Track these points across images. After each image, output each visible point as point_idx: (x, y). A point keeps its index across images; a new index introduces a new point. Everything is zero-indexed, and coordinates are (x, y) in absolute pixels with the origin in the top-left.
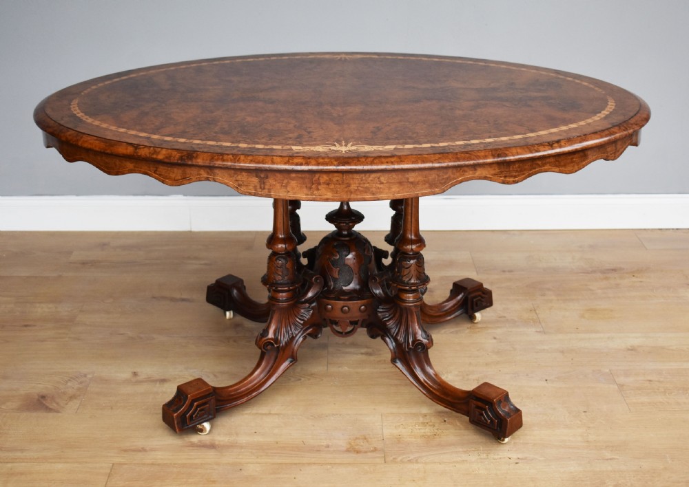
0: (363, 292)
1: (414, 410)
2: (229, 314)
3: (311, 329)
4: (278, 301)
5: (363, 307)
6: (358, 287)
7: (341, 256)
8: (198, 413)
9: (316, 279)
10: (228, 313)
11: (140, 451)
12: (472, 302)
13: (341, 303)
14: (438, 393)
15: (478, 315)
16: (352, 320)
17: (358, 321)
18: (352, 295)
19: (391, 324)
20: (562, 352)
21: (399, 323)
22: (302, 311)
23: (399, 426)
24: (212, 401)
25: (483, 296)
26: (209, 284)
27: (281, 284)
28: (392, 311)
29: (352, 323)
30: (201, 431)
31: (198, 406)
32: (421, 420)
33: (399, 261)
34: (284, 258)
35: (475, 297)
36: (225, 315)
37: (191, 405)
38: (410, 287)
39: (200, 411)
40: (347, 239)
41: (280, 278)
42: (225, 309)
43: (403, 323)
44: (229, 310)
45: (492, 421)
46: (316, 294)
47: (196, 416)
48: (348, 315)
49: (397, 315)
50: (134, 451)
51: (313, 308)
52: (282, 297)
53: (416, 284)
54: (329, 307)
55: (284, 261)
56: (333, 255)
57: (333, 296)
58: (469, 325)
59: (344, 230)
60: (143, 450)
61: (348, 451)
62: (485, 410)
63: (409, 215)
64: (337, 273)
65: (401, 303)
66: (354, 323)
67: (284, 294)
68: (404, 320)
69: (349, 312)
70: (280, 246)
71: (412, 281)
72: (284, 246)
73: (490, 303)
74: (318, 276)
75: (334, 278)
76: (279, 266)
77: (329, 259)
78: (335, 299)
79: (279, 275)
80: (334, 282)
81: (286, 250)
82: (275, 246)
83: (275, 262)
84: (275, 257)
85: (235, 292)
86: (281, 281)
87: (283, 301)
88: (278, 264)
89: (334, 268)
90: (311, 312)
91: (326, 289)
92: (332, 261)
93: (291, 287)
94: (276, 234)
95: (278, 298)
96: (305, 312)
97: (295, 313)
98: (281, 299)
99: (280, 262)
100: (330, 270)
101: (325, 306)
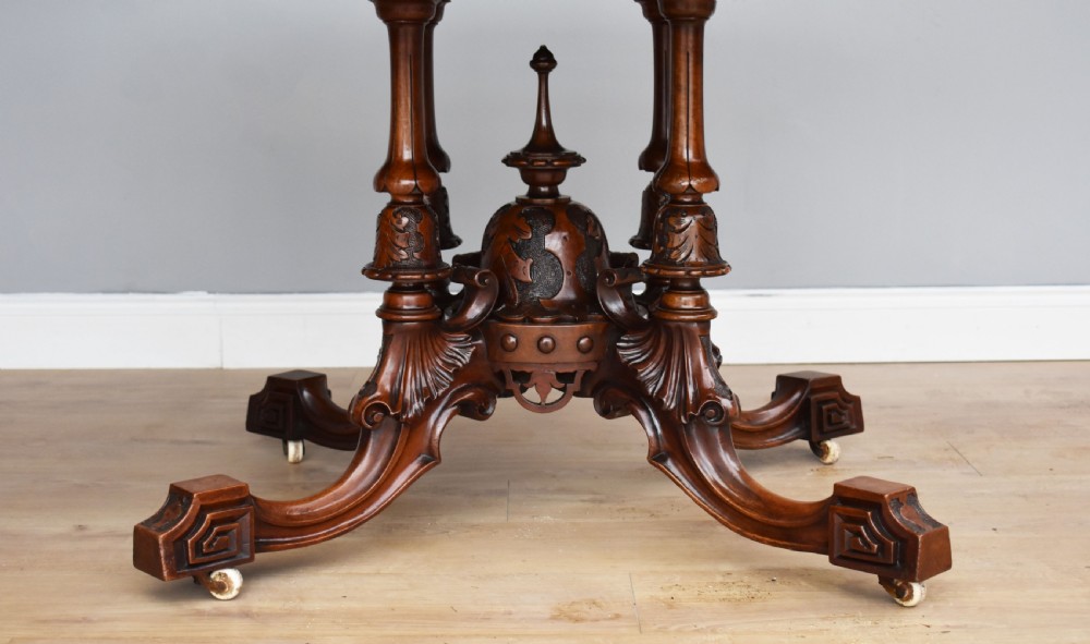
0: (584, 306)
1: (704, 567)
2: (294, 450)
3: (471, 394)
4: (400, 311)
5: (583, 342)
6: (572, 295)
7: (536, 235)
8: (214, 539)
9: (481, 278)
10: (292, 446)
11: (79, 622)
12: (820, 410)
13: (536, 329)
14: (755, 515)
15: (833, 445)
16: (562, 370)
17: (575, 372)
18: (563, 313)
19: (648, 372)
20: (1025, 496)
21: (666, 367)
22: (451, 346)
23: (670, 587)
24: (247, 517)
25: (845, 404)
26: (254, 392)
27: (406, 268)
28: (649, 343)
29: (562, 377)
30: (221, 588)
31: (213, 523)
32: (719, 579)
33: (662, 220)
34: (411, 211)
35: (826, 401)
36: (286, 452)
37: (199, 518)
38: (688, 273)
39: (218, 534)
40: (549, 201)
41: (404, 254)
42: (286, 436)
43: (674, 366)
44: (296, 439)
45: (883, 546)
46: (488, 308)
47: (210, 545)
48: (553, 357)
49: (661, 351)
50: (66, 621)
51: (476, 345)
52: (408, 303)
53: (701, 265)
54: (513, 340)
55: (412, 220)
56: (521, 232)
57: (518, 317)
58: (816, 466)
59: (544, 185)
60: (86, 620)
61: (554, 618)
62: (866, 523)
63: (683, 110)
64: (528, 270)
65: (668, 316)
66: (564, 378)
67: (413, 297)
68: (675, 360)
69: (553, 349)
70: (405, 182)
71: (693, 257)
72: (413, 182)
73: (856, 425)
74: (488, 271)
75: (521, 282)
76: (401, 227)
77: (511, 241)
78: (523, 322)
79: (401, 248)
80: (521, 291)
81: (417, 192)
82: (396, 184)
83: (395, 221)
84: (396, 209)
85: (306, 394)
86: (404, 263)
87: (410, 312)
88: (400, 222)
89: (520, 260)
90: (472, 350)
91: (504, 306)
92: (517, 244)
93: (427, 276)
94: (396, 156)
95: (399, 306)
96: (457, 350)
97: (436, 347)
98: (405, 307)
99: (405, 220)
100: (512, 264)
101: (502, 339)
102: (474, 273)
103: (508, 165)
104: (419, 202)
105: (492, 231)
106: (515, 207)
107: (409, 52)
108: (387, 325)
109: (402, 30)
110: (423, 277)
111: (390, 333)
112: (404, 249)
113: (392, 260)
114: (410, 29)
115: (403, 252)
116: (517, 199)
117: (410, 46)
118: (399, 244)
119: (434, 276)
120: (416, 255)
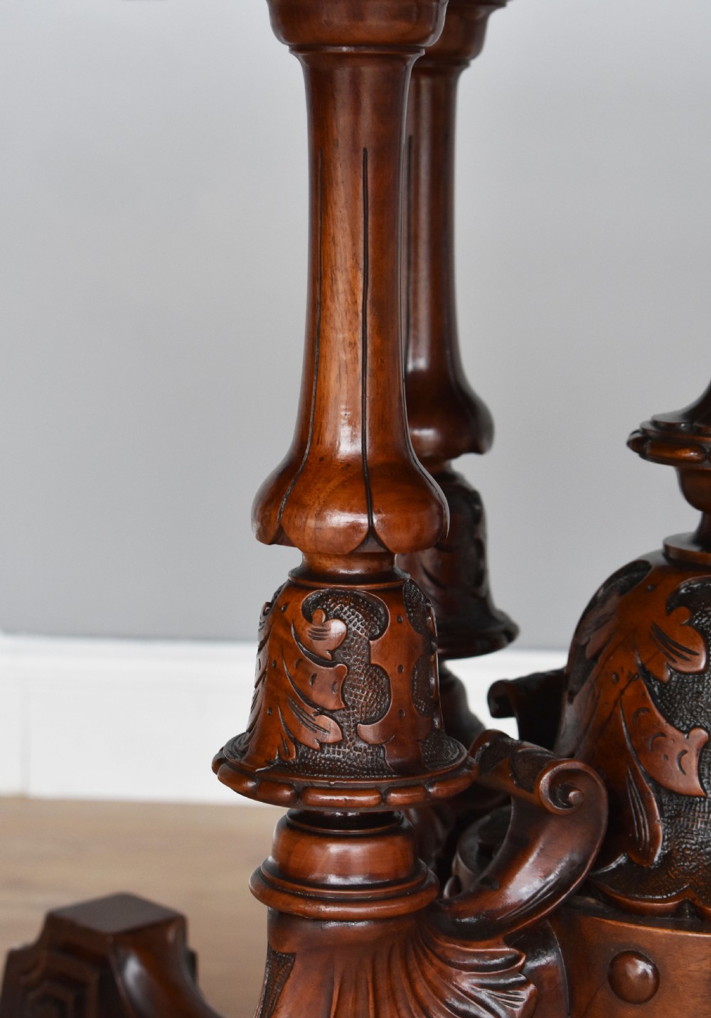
4: (316, 890)
9: (562, 783)
22: (466, 982)
27: (334, 769)
34: (357, 602)
41: (330, 729)
46: (560, 887)
51: (534, 977)
52: (343, 867)
54: (642, 967)
55: (359, 627)
56: (675, 650)
57: (660, 903)
64: (692, 762)
67: (356, 850)
70: (340, 519)
72: (363, 520)
74: (577, 765)
75: (672, 793)
76: (322, 648)
77: (647, 674)
78: (674, 919)
79: (323, 711)
80: (672, 820)
81: (372, 547)
82: (311, 523)
83: (308, 629)
84: (312, 596)
85: (133, 969)
86: (329, 754)
87: (344, 896)
88: (321, 634)
89: (671, 730)
90: (525, 994)
91: (621, 860)
92: (664, 685)
93: (394, 796)
94: (318, 440)
95: (316, 875)
96: (484, 995)
97: (422, 988)
98: (333, 880)
99: (337, 627)
100: (650, 742)
101: (613, 964)
102: (539, 766)
103: (643, 455)
104: (382, 576)
105: (595, 641)
106: (661, 570)
107: (366, 140)
108: (281, 923)
109: (343, 75)
110: (383, 800)
111: (287, 949)
112: (331, 713)
113: (297, 742)
114: (369, 72)
115: (325, 721)
116: (667, 549)
117: (367, 121)
118: (317, 697)
119: (417, 795)
120: (368, 731)
